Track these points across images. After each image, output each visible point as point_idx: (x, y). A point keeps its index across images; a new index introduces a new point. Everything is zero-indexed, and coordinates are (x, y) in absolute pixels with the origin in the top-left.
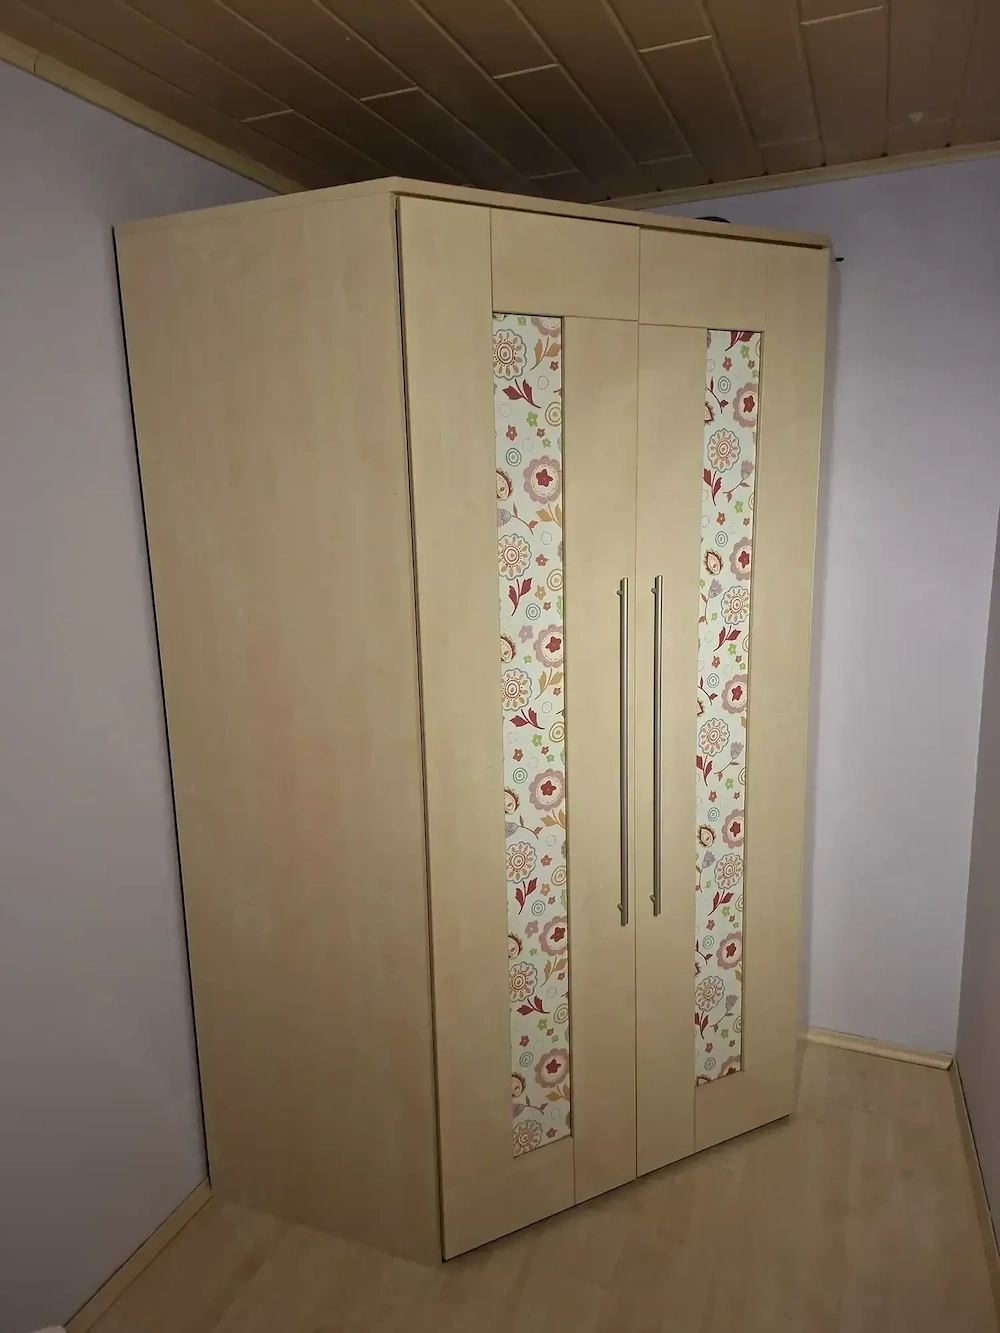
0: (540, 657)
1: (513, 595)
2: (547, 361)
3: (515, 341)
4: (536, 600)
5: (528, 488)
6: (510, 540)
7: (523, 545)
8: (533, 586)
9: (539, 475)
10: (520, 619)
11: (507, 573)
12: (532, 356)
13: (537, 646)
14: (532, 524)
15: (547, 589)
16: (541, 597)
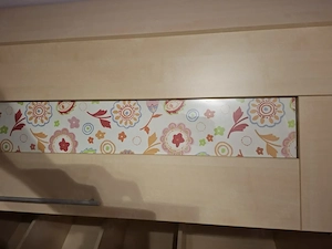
0: (57, 133)
1: (102, 113)
2: (263, 145)
3: (277, 118)
4: (96, 132)
5: (172, 126)
6: (137, 112)
7: (134, 122)
8: (105, 129)
9: (180, 135)
10: (85, 119)
11: (116, 109)
12: (265, 132)
13: (65, 131)
14: (147, 129)
15: (102, 140)
16: (97, 135)
